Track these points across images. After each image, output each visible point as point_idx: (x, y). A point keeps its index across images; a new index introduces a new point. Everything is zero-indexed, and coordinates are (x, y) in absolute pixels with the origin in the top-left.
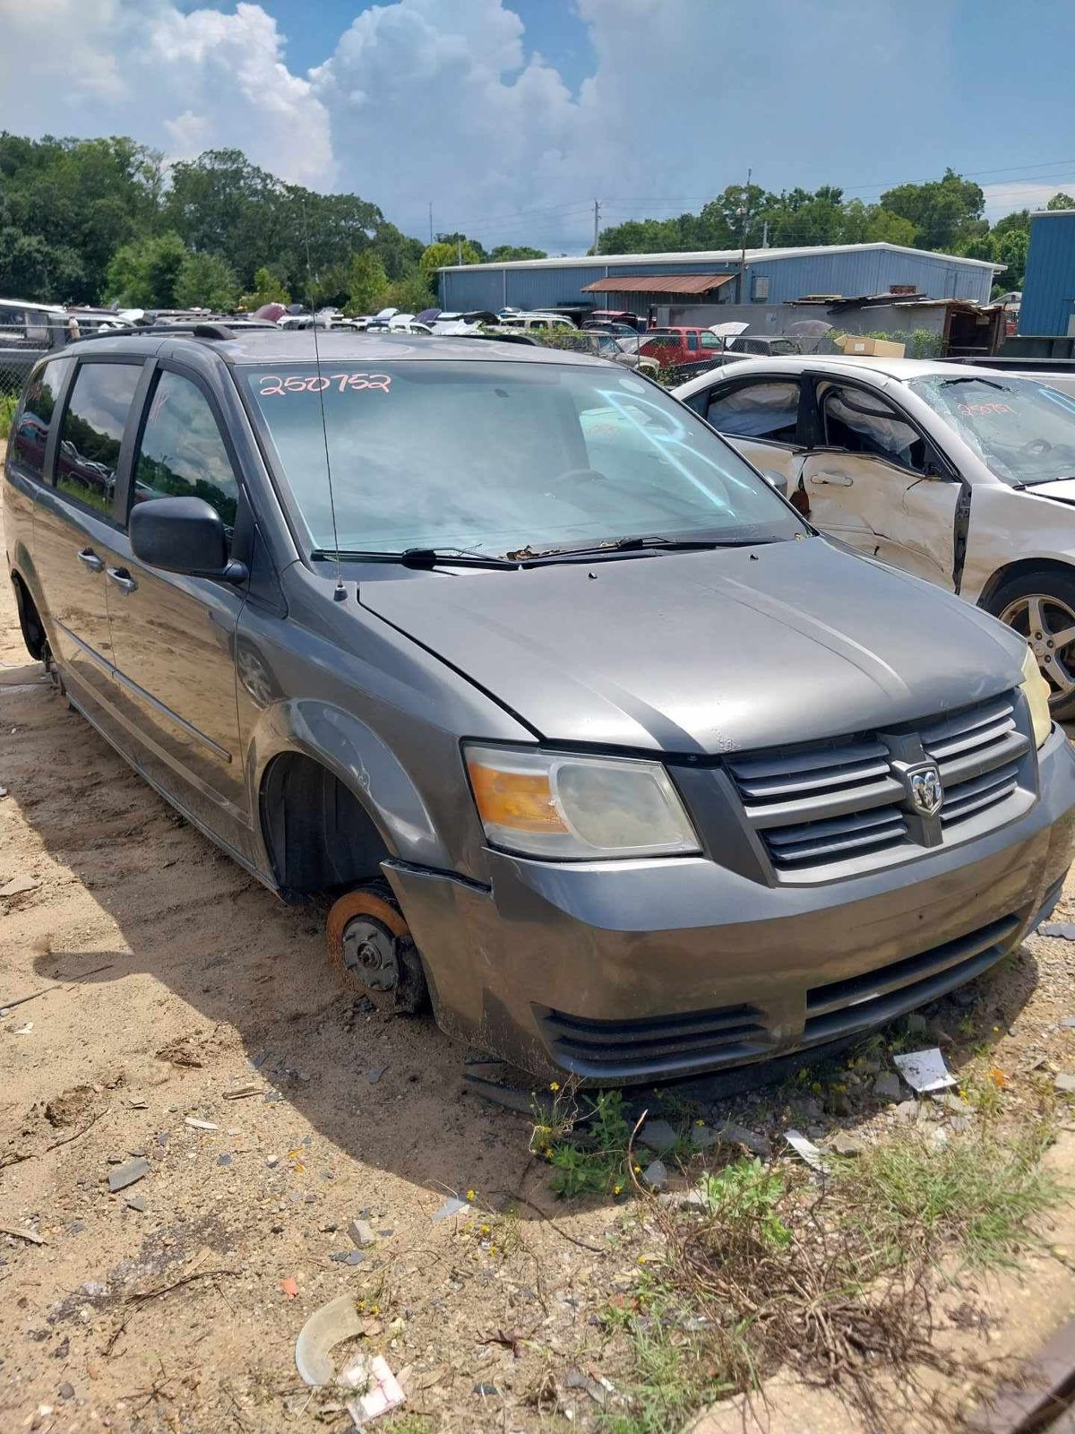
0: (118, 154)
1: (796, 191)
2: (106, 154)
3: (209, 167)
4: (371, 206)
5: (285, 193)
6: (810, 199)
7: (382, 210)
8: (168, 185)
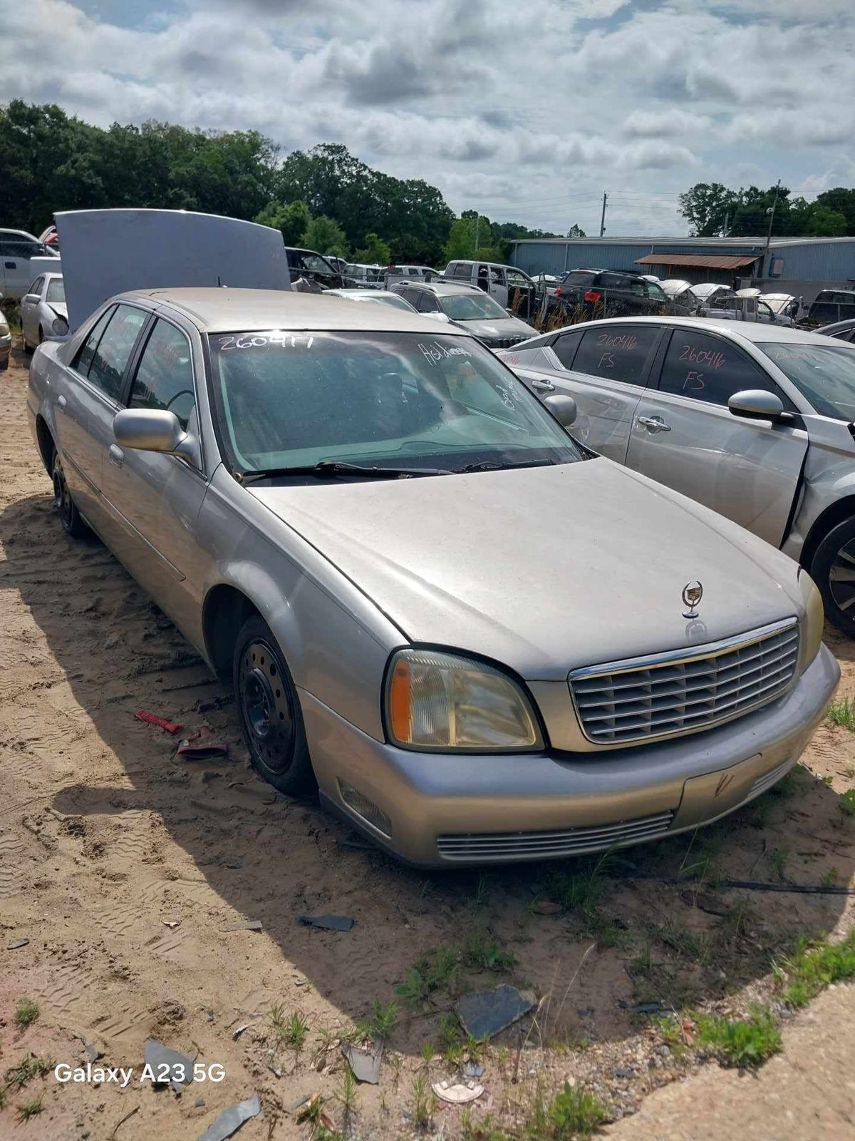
0: (250, 142)
1: (752, 189)
2: (243, 142)
3: (321, 156)
4: (435, 189)
5: (370, 176)
6: (762, 194)
7: (442, 193)
8: (280, 167)
